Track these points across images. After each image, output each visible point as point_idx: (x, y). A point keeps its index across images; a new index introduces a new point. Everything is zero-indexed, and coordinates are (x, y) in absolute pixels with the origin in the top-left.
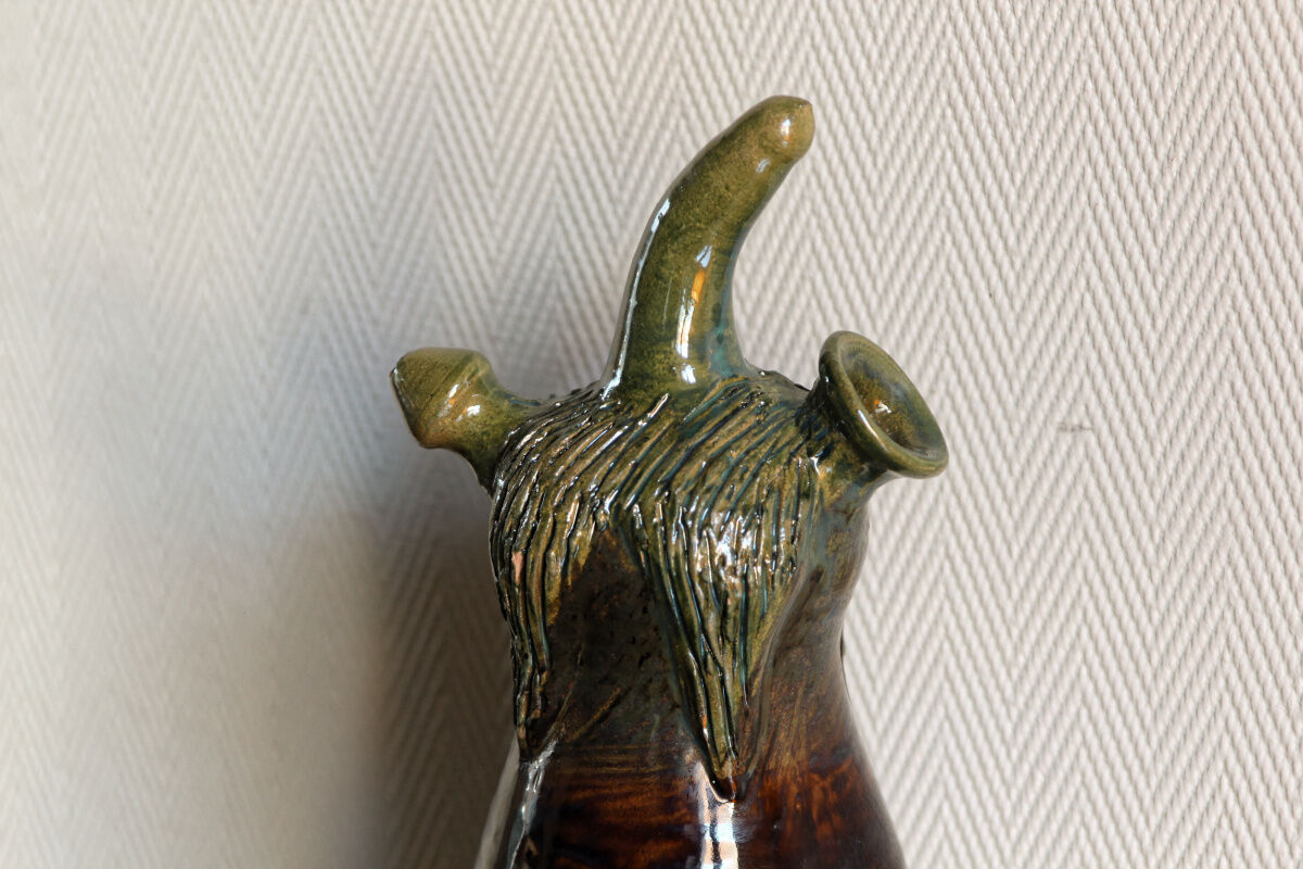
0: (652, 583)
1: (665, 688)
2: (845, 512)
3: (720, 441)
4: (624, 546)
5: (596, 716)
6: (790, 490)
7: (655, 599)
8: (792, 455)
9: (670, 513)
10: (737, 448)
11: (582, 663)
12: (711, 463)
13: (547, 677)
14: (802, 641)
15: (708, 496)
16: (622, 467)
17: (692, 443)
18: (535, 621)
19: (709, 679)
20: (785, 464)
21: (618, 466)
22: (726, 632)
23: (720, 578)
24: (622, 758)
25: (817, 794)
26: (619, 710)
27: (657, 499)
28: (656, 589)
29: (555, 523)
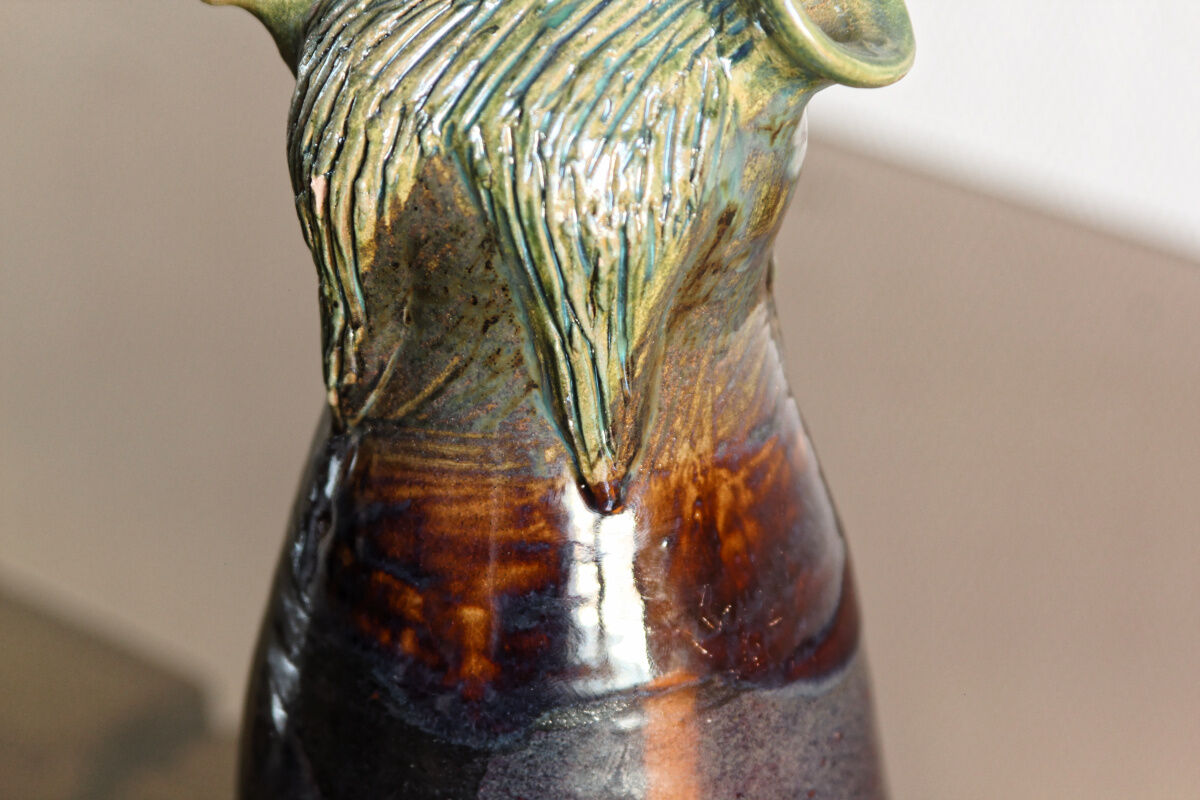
0: (496, 231)
1: (519, 361)
2: (769, 129)
3: (596, 33)
4: (460, 180)
5: (428, 390)
6: (689, 109)
7: (502, 253)
8: (697, 55)
9: (520, 141)
10: (620, 45)
11: (408, 319)
12: (581, 70)
13: (363, 334)
14: (707, 297)
15: (575, 116)
16: (460, 69)
17: (555, 38)
18: (345, 265)
19: (574, 357)
20: (685, 69)
21: (454, 68)
22: (598, 299)
23: (588, 232)
24: (462, 449)
25: (724, 496)
26: (458, 386)
27: (504, 120)
28: (503, 239)
29: (367, 143)
